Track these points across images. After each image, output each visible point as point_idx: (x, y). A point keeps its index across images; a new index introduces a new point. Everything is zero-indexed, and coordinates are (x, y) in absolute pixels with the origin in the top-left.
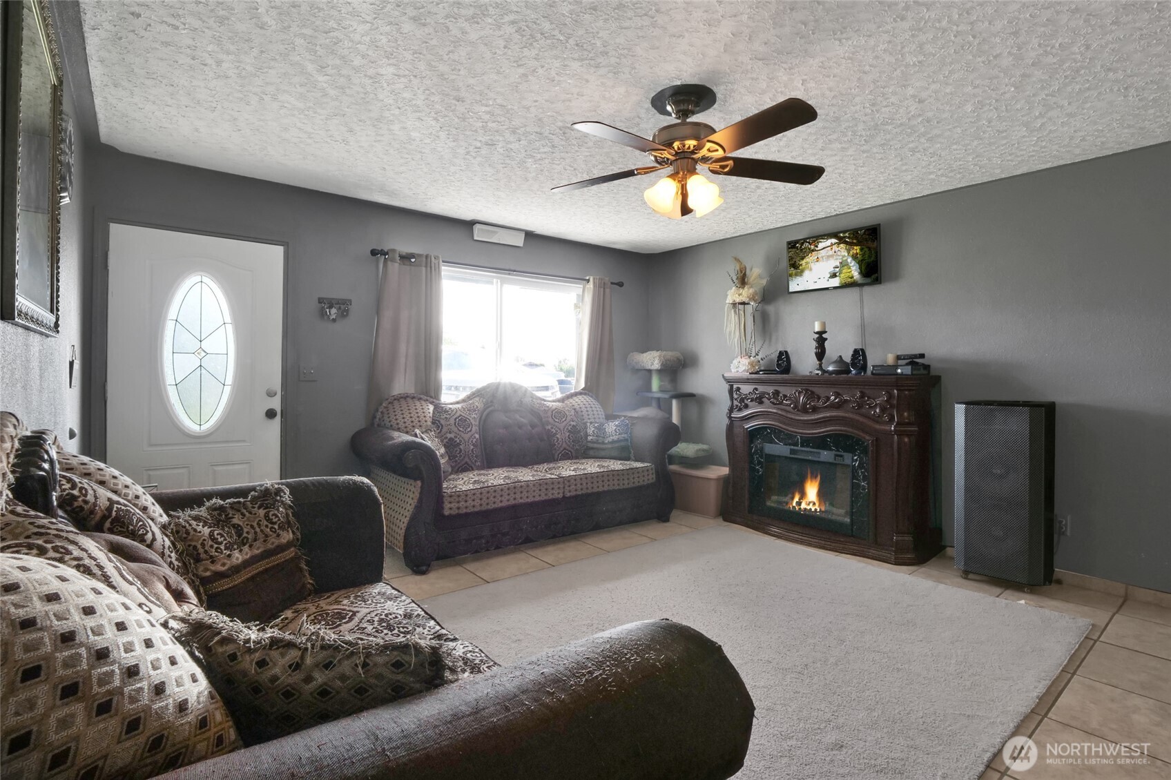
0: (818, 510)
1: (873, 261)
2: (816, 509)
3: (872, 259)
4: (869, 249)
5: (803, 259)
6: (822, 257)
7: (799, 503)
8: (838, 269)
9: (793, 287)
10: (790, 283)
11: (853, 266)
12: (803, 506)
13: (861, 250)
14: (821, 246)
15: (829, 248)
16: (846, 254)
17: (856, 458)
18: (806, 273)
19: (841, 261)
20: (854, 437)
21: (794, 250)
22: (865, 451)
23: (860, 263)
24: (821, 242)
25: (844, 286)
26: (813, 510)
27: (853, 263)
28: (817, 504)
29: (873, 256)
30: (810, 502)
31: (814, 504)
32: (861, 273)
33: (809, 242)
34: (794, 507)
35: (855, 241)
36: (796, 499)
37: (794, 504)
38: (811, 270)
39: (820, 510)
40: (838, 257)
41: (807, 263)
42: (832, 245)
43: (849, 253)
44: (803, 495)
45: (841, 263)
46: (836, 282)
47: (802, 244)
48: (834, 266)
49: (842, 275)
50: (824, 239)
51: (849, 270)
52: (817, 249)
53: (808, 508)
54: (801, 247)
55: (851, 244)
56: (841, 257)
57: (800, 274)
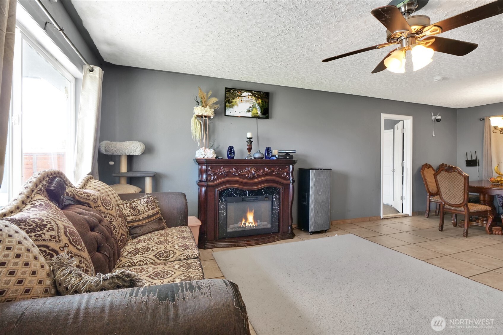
0: (254, 226)
1: (267, 108)
2: (253, 226)
3: (266, 107)
4: (266, 102)
5: (234, 99)
6: (244, 101)
7: (245, 224)
8: (251, 108)
9: (228, 113)
10: (226, 111)
11: (258, 108)
12: (247, 224)
13: (262, 101)
14: (243, 94)
15: (247, 97)
16: (255, 102)
17: (274, 197)
18: (235, 107)
19: (253, 104)
20: (273, 187)
21: (229, 93)
22: (278, 193)
23: (261, 107)
24: (243, 93)
25: (253, 117)
26: (252, 226)
27: (258, 107)
28: (254, 223)
29: (267, 106)
30: (250, 223)
31: (252, 223)
32: (261, 112)
33: (237, 91)
34: (242, 225)
35: (259, 97)
36: (243, 222)
37: (243, 224)
38: (238, 106)
39: (255, 226)
40: (251, 102)
41: (236, 102)
42: (249, 96)
43: (256, 102)
44: (246, 219)
45: (253, 106)
46: (250, 115)
47: (234, 91)
48: (249, 106)
49: (253, 112)
50: (245, 92)
51: (256, 110)
52: (241, 96)
53: (249, 225)
54: (233, 92)
55: (258, 98)
56: (253, 103)
57: (232, 106)
